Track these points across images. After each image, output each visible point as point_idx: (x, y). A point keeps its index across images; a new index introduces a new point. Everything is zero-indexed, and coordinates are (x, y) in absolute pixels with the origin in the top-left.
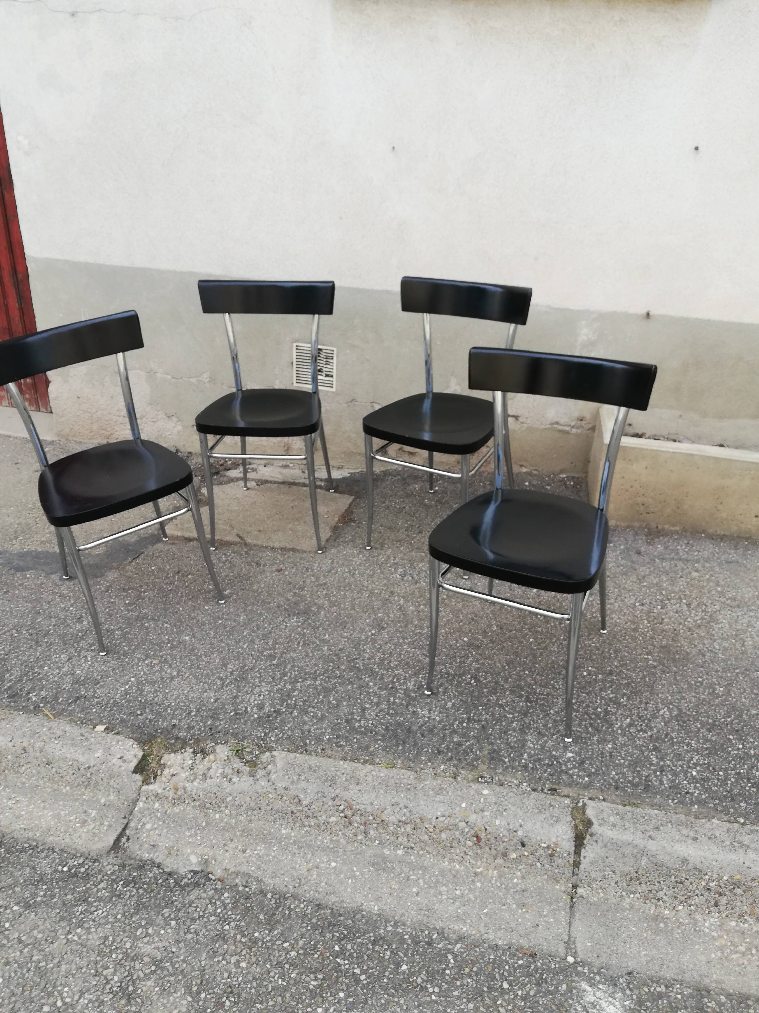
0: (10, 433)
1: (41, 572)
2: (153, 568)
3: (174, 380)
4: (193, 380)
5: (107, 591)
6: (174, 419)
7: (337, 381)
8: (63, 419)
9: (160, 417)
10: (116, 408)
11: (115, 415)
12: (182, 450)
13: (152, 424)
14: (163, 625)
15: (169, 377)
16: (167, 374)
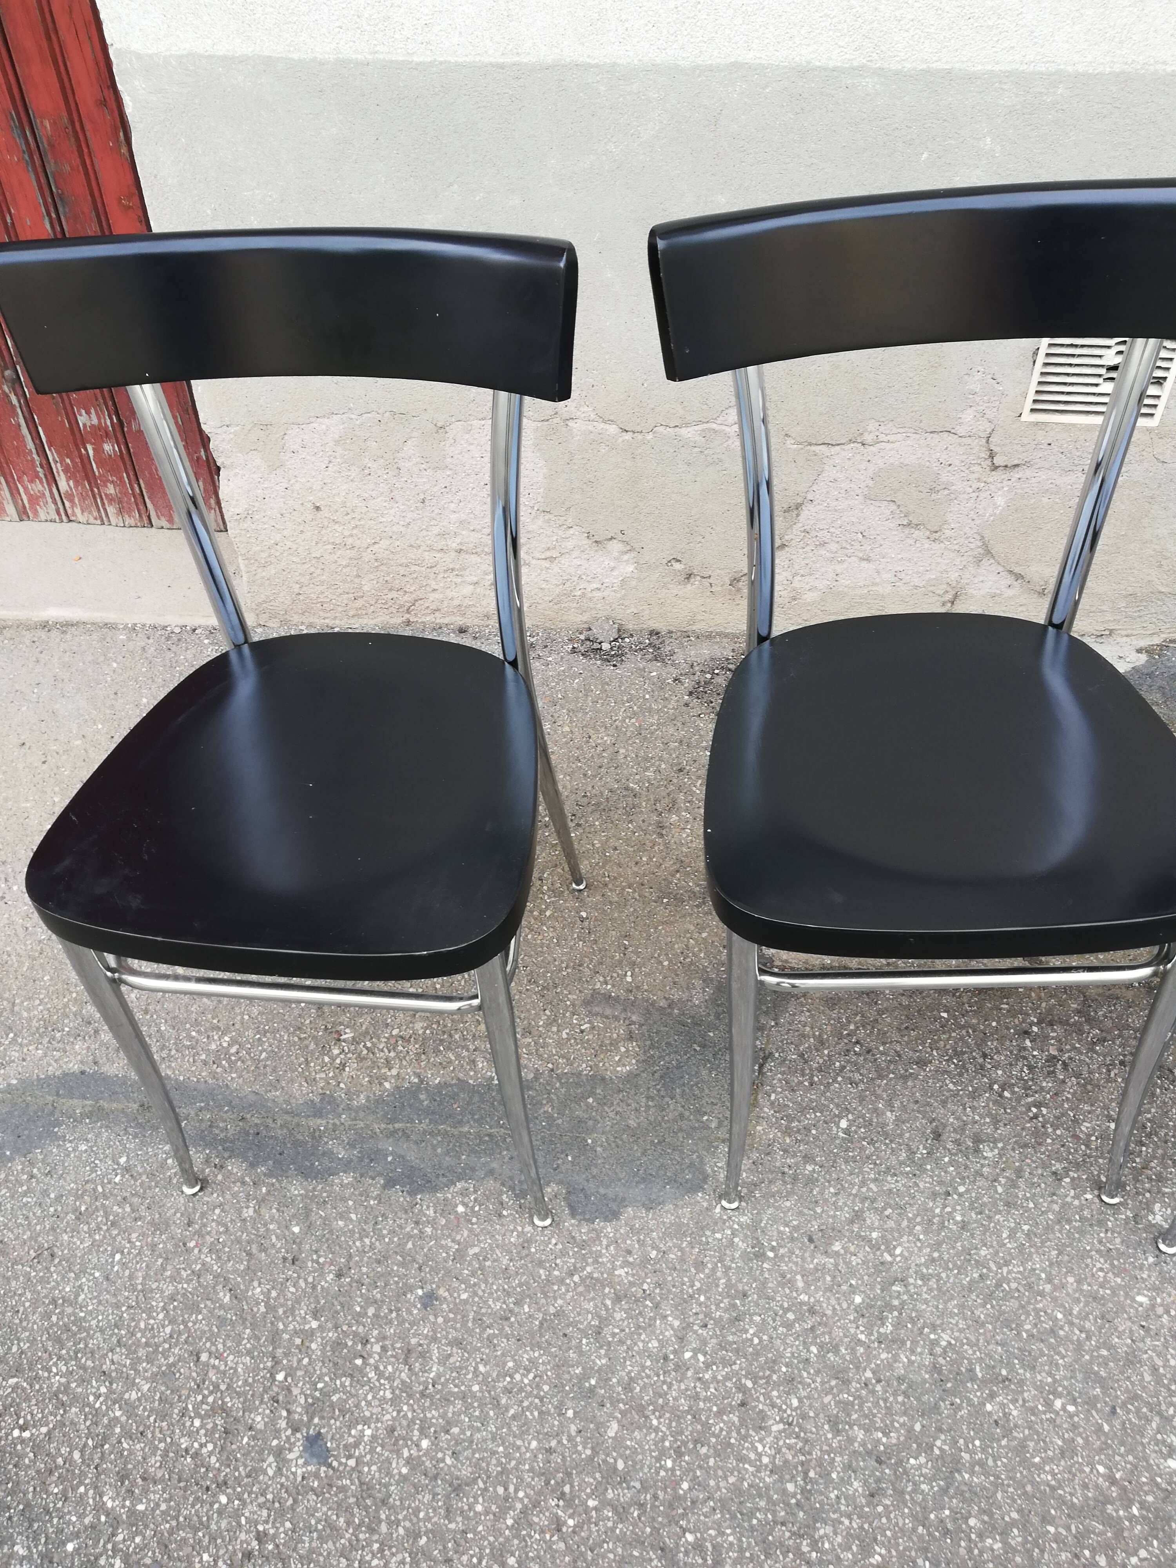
0: (111, 617)
1: (491, 1184)
2: (844, 1124)
3: (628, 436)
4: (689, 433)
5: (760, 1256)
6: (616, 547)
7: (1172, 396)
8: (272, 570)
9: (570, 544)
10: (436, 530)
11: (431, 549)
12: (630, 627)
13: (546, 564)
14: (1049, 1404)
15: (613, 429)
16: (605, 422)
